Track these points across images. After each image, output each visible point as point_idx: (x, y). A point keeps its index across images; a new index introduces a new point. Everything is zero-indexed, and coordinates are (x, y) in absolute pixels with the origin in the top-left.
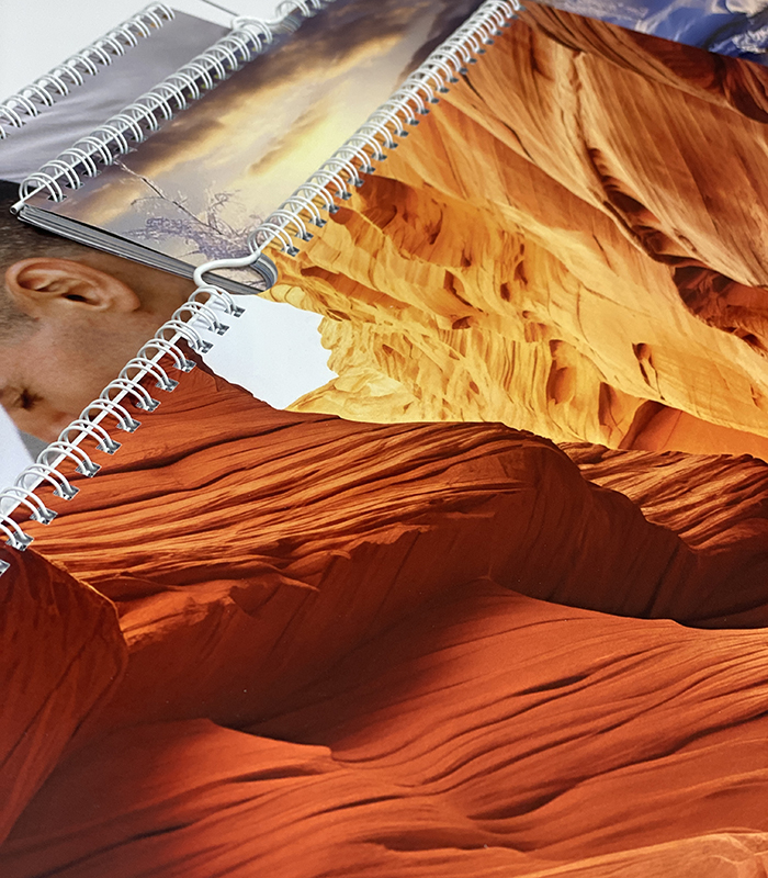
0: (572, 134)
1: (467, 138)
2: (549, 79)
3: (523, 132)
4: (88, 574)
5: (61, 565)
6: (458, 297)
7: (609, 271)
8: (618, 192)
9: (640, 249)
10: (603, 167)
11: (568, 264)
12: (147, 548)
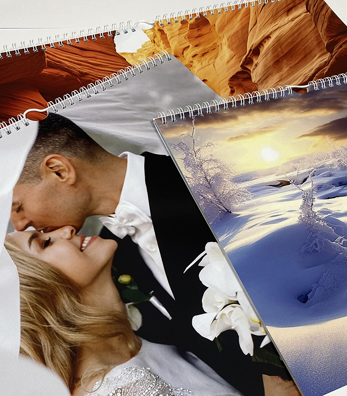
0: (271, 31)
1: (241, 19)
2: (288, 15)
3: (258, 25)
4: (48, 60)
5: (46, 56)
6: (183, 51)
7: (226, 63)
8: (259, 49)
9: (241, 62)
10: (265, 42)
11: (219, 57)
12: (63, 61)
